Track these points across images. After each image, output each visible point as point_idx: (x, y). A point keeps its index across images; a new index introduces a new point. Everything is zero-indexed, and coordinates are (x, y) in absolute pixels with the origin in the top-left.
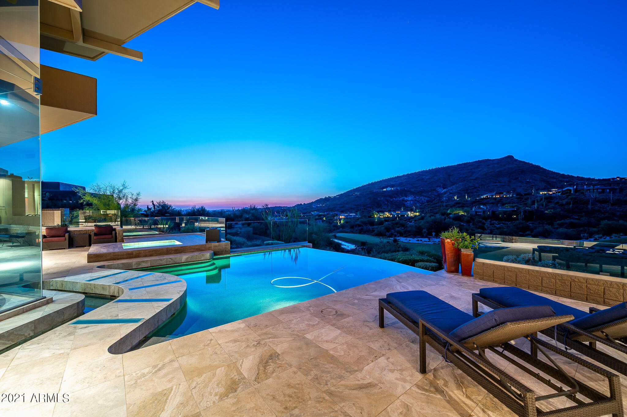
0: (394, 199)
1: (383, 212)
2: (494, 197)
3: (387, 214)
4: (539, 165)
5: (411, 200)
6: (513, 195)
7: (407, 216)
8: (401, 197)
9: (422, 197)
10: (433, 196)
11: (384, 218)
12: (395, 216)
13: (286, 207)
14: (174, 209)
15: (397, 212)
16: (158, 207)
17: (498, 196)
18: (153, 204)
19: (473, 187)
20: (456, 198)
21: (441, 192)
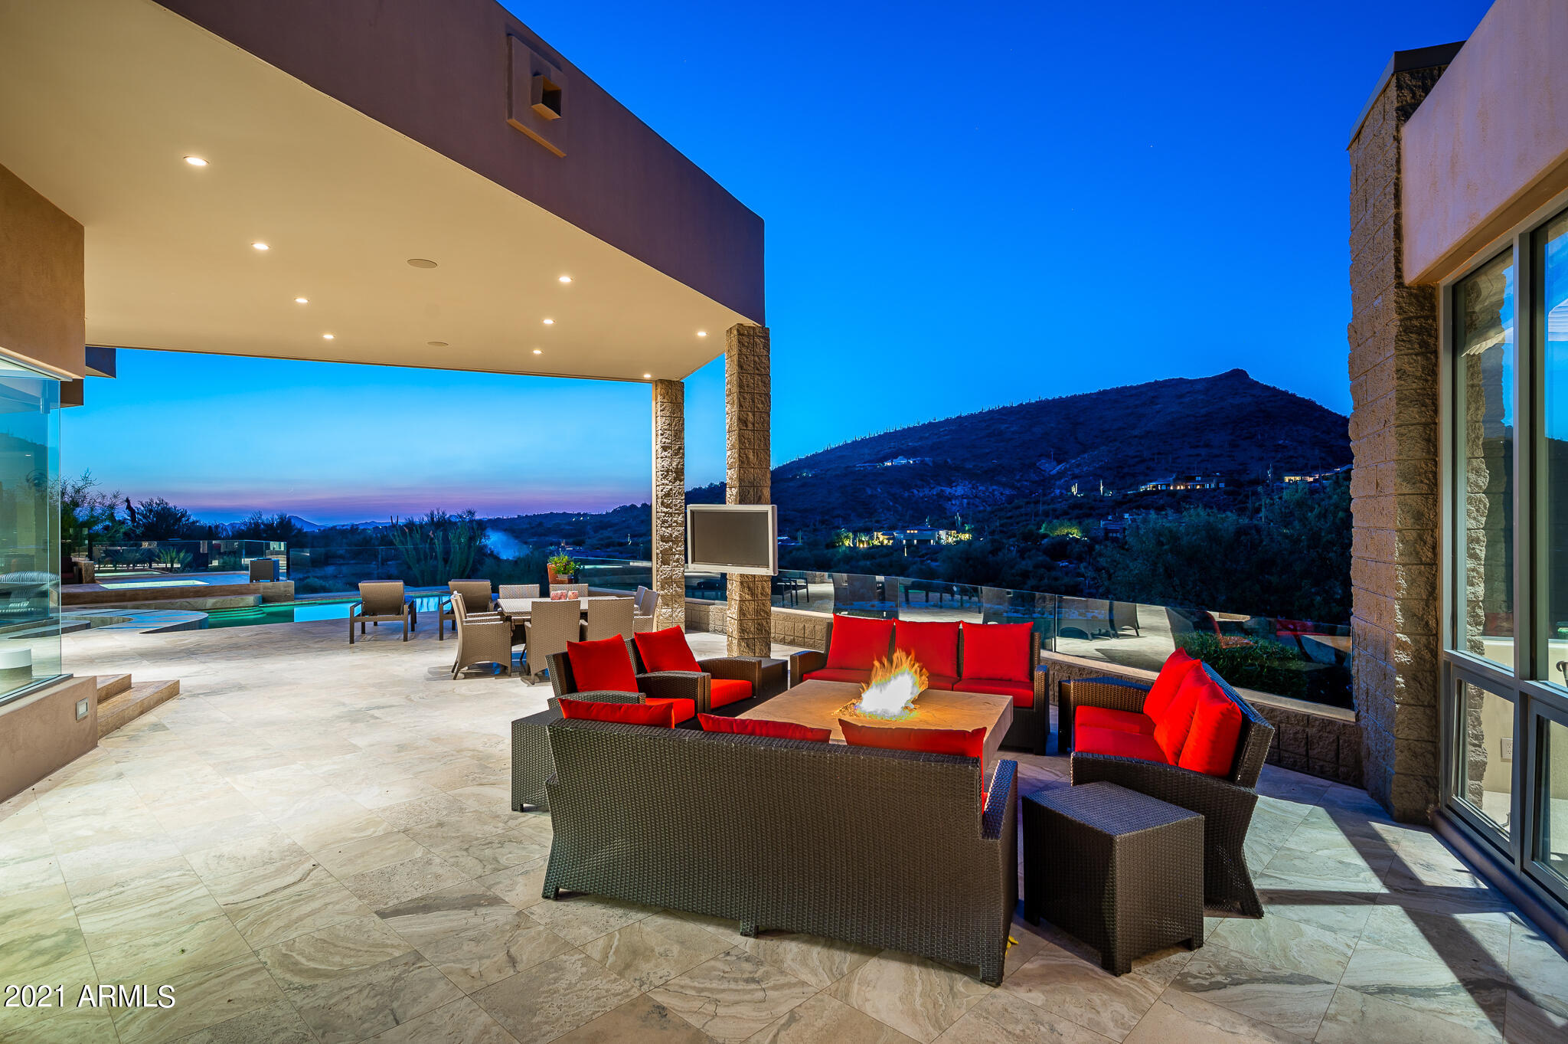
0: (915, 492)
1: (868, 531)
2: (1172, 488)
3: (881, 538)
4: (1313, 399)
5: (963, 497)
6: (1217, 484)
7: (937, 542)
8: (934, 488)
9: (995, 487)
10: (1026, 483)
11: (870, 548)
12: (901, 542)
13: (585, 515)
14: (194, 522)
15: (908, 532)
16: (145, 516)
17: (1182, 488)
18: (129, 507)
19: (1136, 460)
20: (1074, 490)
21: (1051, 471)
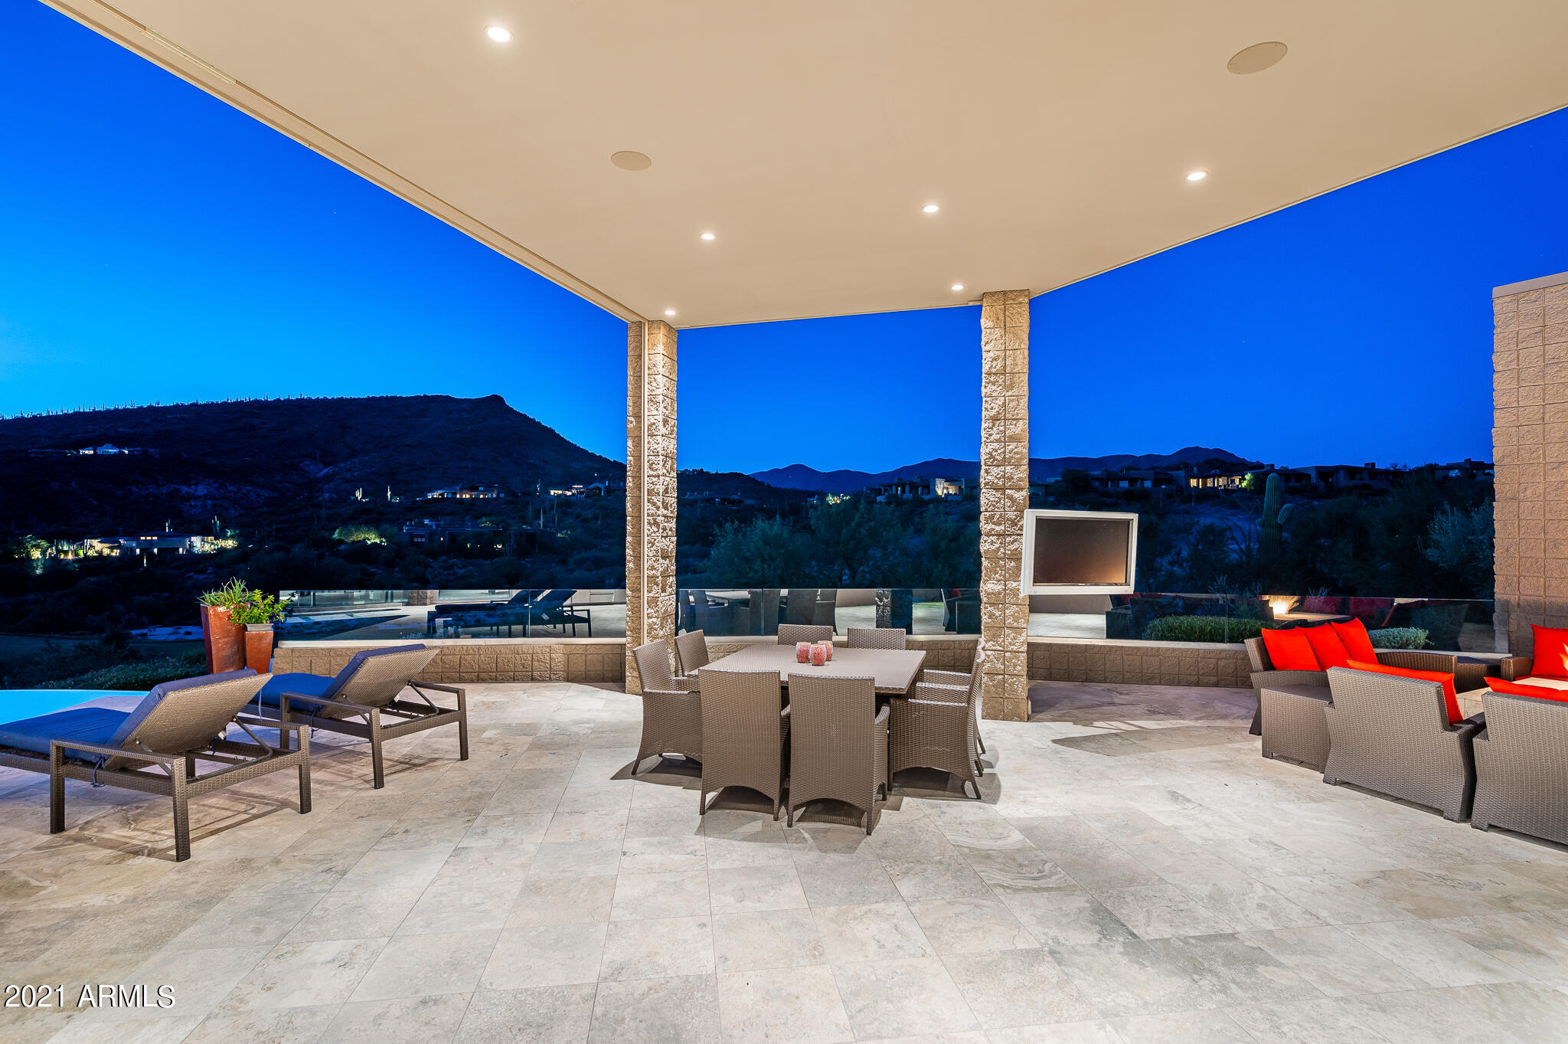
0: (134, 489)
1: (74, 539)
2: (458, 496)
5: (206, 498)
6: (498, 494)
7: (188, 551)
8: (162, 485)
9: (249, 488)
10: (287, 485)
11: (79, 560)
12: (133, 550)
15: (143, 538)
17: (467, 496)
19: (408, 468)
20: (359, 494)
21: (316, 474)
